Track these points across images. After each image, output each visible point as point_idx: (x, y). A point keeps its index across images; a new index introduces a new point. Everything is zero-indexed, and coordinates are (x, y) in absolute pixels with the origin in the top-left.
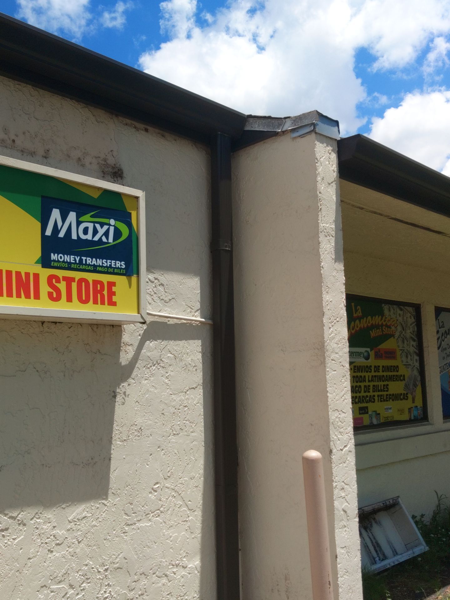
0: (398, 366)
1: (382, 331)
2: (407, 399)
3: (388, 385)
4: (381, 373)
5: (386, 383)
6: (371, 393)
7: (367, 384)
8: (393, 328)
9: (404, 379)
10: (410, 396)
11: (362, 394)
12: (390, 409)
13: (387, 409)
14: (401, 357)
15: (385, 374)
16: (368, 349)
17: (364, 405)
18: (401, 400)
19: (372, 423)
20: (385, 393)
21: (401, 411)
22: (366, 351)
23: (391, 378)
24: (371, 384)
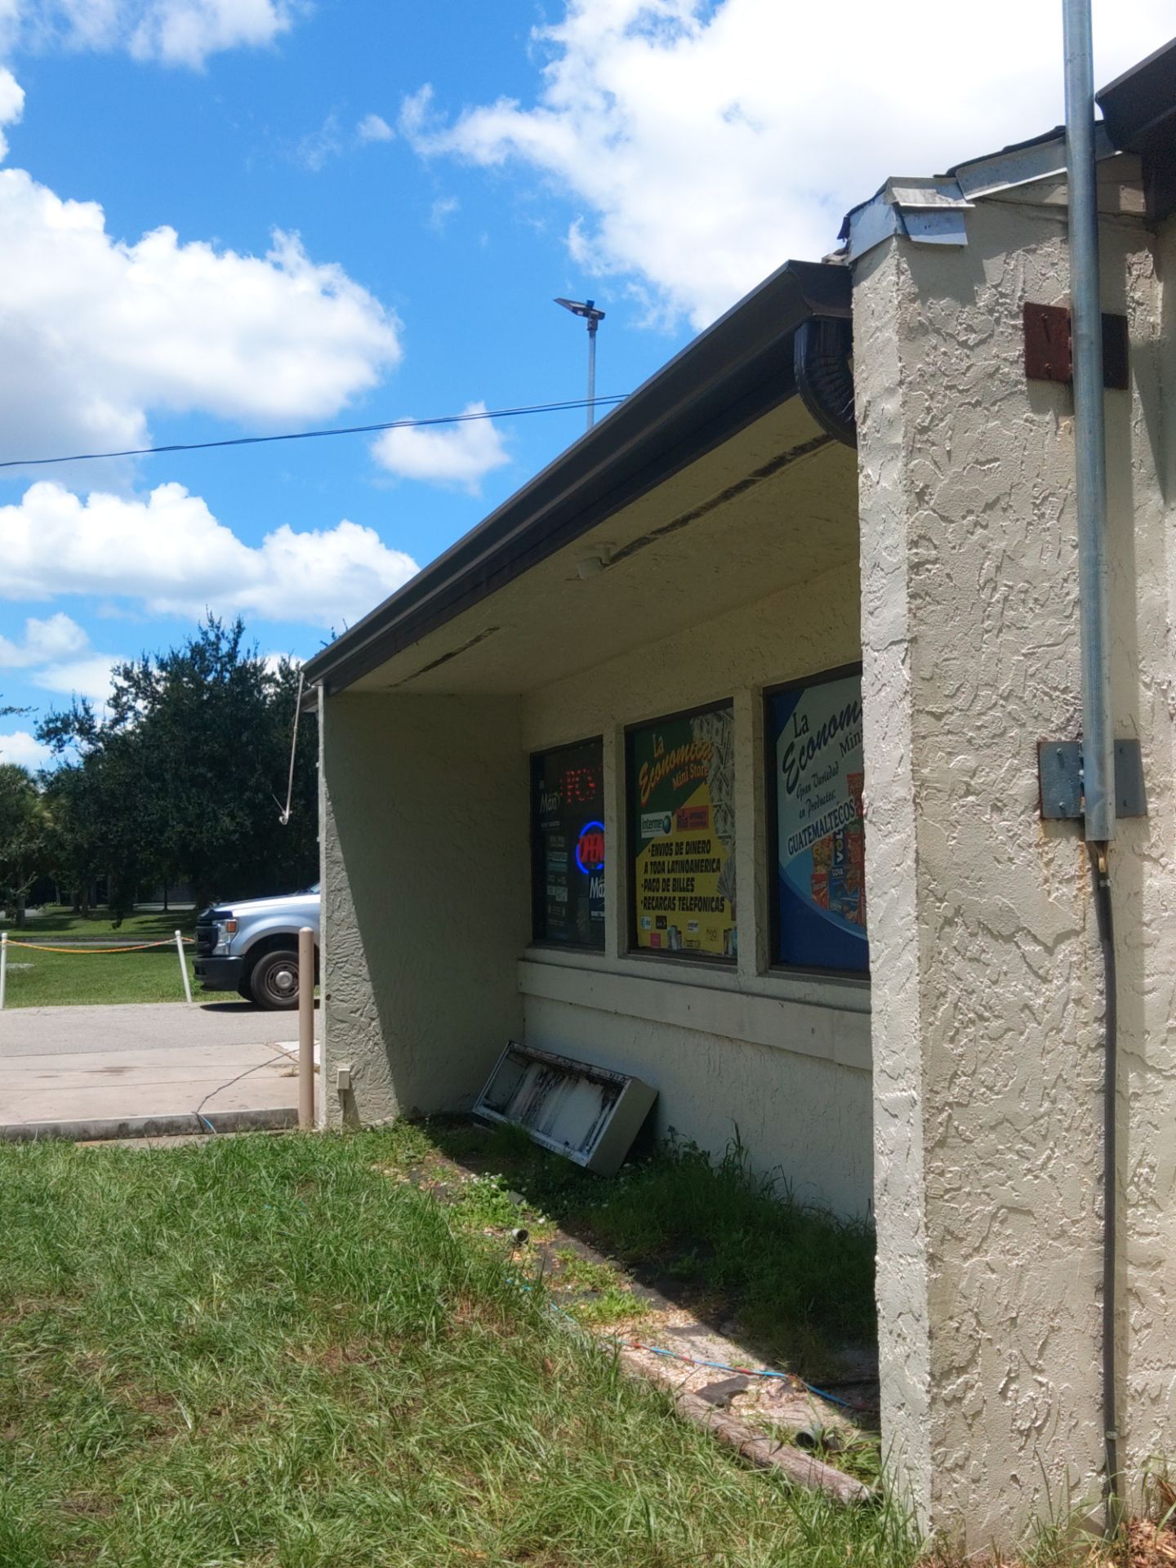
0: (709, 841)
1: (690, 773)
2: (722, 911)
3: (693, 879)
4: (684, 857)
5: (690, 875)
6: (671, 894)
7: (666, 876)
8: (705, 762)
9: (718, 868)
10: (727, 903)
11: (660, 894)
12: (696, 925)
13: (691, 925)
14: (716, 822)
15: (691, 857)
16: (669, 813)
17: (661, 913)
18: (712, 910)
19: (670, 946)
20: (688, 895)
21: (712, 933)
22: (667, 817)
23: (698, 866)
24: (672, 876)
